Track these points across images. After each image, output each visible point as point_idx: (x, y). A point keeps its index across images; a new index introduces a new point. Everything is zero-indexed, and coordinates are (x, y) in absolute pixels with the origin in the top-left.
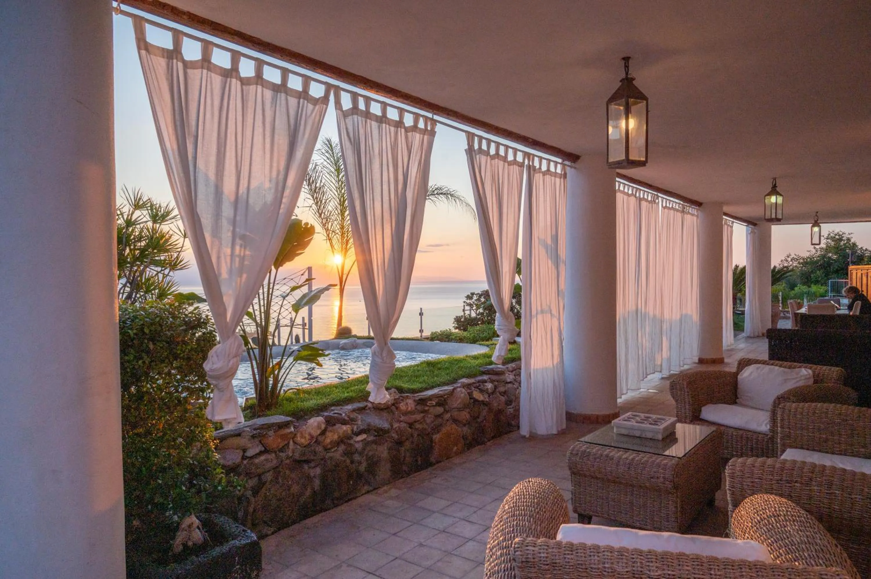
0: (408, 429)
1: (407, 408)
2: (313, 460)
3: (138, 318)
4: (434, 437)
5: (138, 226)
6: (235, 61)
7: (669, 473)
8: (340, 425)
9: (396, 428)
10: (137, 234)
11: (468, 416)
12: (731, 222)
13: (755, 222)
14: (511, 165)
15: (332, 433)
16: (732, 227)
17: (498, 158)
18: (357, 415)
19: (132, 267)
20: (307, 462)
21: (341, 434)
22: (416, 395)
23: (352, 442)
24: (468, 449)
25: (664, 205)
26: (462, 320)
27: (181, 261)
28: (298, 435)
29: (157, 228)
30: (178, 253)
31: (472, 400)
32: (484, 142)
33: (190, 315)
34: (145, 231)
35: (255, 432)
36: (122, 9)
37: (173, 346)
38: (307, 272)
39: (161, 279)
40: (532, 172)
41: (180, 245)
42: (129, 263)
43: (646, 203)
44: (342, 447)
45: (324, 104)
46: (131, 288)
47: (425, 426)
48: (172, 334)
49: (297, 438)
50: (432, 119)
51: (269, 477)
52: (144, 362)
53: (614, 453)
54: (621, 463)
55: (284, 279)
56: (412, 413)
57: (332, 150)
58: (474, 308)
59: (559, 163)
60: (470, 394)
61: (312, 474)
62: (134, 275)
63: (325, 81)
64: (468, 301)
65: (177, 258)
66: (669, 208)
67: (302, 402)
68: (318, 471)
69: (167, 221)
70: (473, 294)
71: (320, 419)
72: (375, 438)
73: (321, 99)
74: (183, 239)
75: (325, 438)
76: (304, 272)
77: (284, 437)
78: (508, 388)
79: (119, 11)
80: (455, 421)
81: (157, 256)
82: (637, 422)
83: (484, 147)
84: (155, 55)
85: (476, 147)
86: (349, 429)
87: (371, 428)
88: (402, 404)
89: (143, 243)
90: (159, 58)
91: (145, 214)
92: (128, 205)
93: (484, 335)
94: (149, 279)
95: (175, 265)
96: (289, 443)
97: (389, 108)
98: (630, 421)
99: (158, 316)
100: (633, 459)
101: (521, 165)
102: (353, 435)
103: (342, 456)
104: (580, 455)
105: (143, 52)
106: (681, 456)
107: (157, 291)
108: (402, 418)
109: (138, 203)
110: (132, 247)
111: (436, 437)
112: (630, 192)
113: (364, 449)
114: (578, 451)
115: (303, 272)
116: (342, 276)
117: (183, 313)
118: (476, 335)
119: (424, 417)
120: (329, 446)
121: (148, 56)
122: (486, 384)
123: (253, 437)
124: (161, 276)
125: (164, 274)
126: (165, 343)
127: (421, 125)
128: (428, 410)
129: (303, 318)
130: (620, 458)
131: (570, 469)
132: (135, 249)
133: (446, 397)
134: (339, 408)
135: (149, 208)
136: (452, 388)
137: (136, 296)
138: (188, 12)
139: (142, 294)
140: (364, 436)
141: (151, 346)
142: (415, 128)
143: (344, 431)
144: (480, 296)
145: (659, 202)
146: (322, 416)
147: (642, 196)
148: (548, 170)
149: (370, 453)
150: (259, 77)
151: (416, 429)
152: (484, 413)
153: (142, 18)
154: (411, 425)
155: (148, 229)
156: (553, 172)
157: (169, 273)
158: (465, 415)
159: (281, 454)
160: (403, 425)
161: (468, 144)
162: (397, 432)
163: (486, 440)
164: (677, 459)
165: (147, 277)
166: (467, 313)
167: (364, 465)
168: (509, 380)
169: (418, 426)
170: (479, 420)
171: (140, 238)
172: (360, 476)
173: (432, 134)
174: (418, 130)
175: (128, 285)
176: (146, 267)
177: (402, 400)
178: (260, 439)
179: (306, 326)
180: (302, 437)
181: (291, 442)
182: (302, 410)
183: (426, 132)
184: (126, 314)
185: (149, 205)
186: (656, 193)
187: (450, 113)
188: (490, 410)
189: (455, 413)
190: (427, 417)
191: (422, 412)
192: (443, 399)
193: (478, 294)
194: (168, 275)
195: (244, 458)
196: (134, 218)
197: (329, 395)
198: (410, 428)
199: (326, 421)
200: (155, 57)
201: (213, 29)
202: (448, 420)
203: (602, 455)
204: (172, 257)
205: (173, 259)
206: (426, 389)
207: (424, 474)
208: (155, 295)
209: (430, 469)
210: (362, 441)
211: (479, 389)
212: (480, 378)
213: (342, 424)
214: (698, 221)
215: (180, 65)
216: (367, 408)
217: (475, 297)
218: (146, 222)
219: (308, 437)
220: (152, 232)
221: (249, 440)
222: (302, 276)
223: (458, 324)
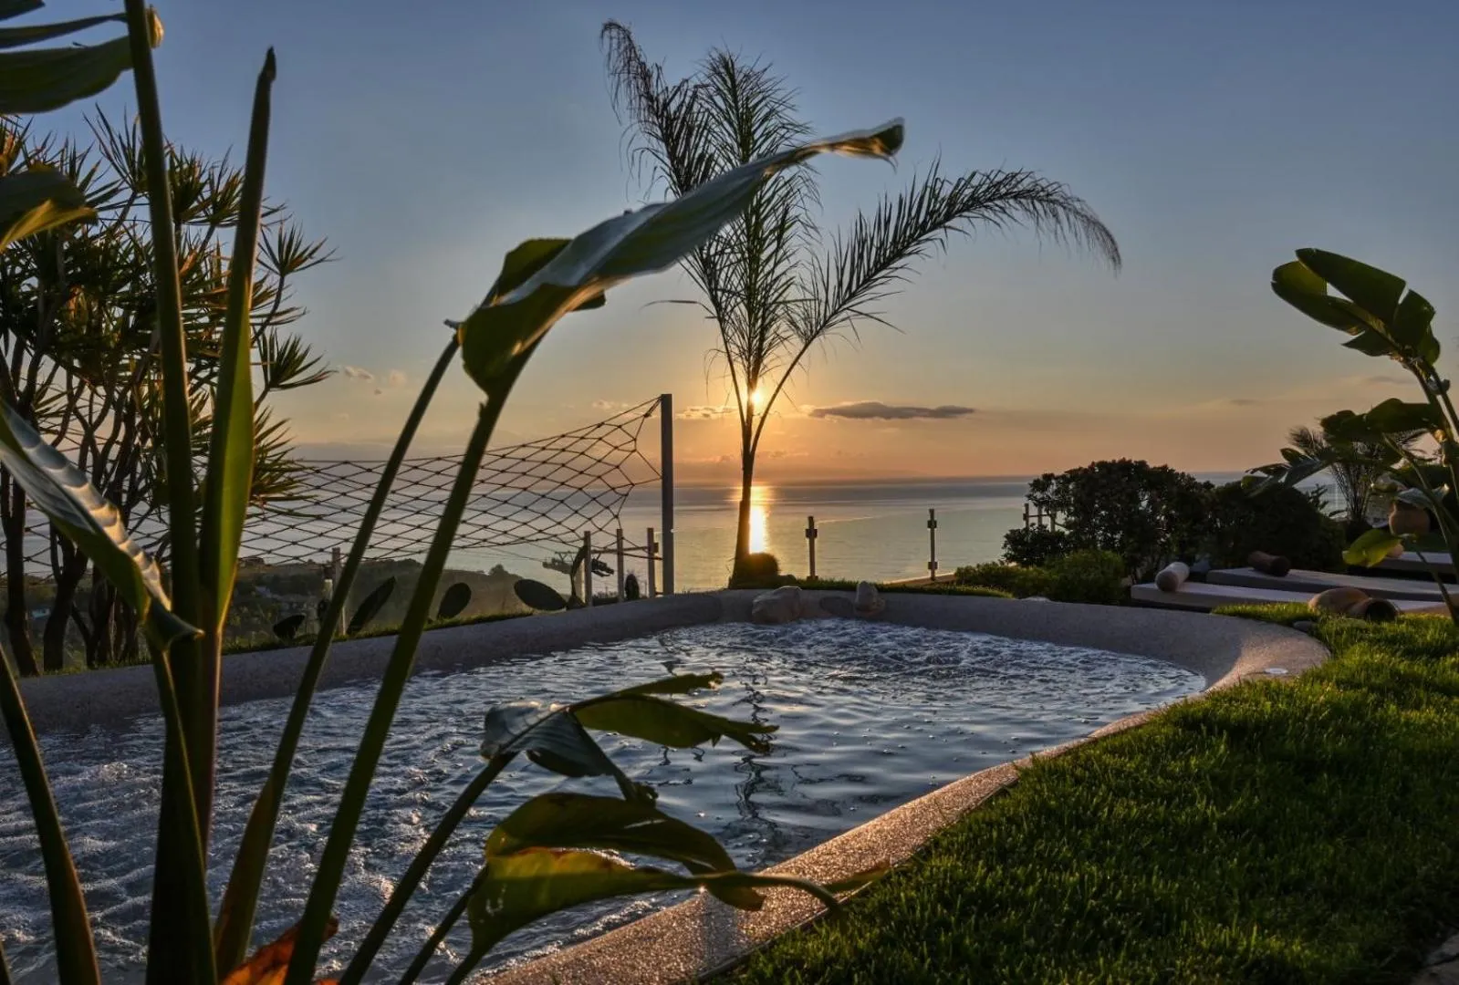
26: (1024, 540)
38: (659, 408)
55: (599, 426)
57: (733, 90)
64: (1038, 495)
70: (1048, 477)
76: (652, 409)
93: (1092, 576)
115: (647, 407)
129: (650, 531)
144: (1066, 482)
166: (1034, 522)
179: (657, 551)
193: (1061, 477)
217: (1053, 487)
222: (646, 420)
223: (1015, 550)
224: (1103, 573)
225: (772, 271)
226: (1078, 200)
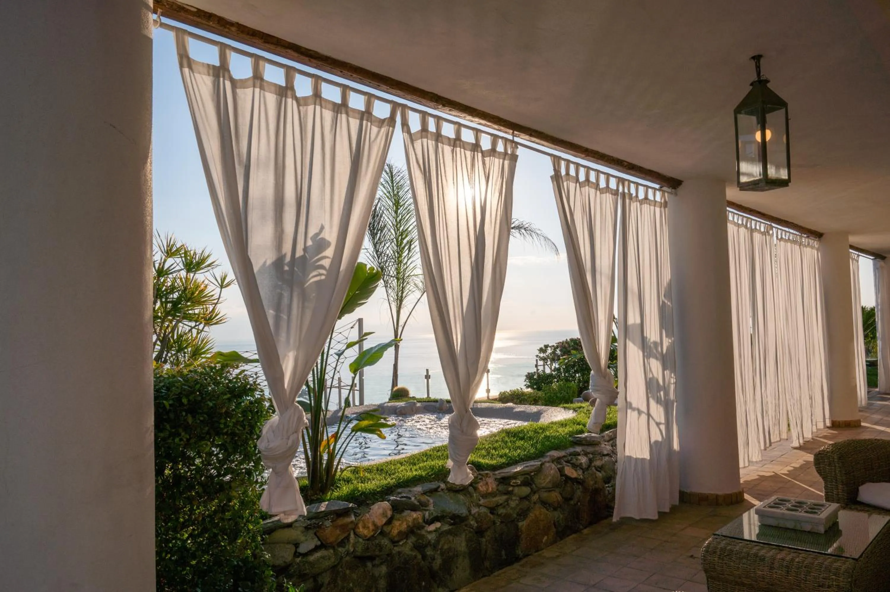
0: (489, 514)
1: (487, 489)
2: (378, 556)
3: (174, 386)
4: (520, 524)
5: (170, 276)
6: (289, 79)
7: (845, 580)
8: (409, 511)
9: (475, 514)
10: (169, 284)
11: (560, 498)
12: (856, 256)
13: (884, 255)
14: (603, 193)
15: (400, 522)
16: (858, 261)
17: (588, 185)
18: (429, 498)
19: (163, 322)
20: (372, 558)
21: (410, 524)
22: (497, 472)
23: (423, 532)
24: (561, 539)
25: (779, 237)
26: (535, 377)
27: (216, 315)
28: (360, 525)
29: (191, 278)
30: (214, 305)
31: (564, 478)
32: (572, 167)
33: (235, 380)
34: (178, 281)
35: (309, 522)
36: (162, 21)
37: (215, 419)
38: (357, 324)
39: (194, 335)
40: (627, 201)
41: (216, 296)
42: (160, 318)
43: (758, 235)
44: (412, 539)
45: (390, 126)
46: (161, 346)
47: (509, 511)
48: (214, 404)
49: (359, 529)
50: (513, 141)
51: (326, 579)
52: (181, 440)
53: (764, 551)
54: (776, 565)
56: (493, 494)
58: (549, 363)
59: (658, 190)
60: (561, 470)
61: (377, 574)
62: (165, 331)
63: (391, 99)
64: (542, 355)
65: (214, 309)
66: (786, 241)
67: (362, 482)
68: (384, 569)
69: (202, 269)
70: (546, 346)
71: (386, 504)
72: (450, 527)
73: (386, 121)
74: (220, 289)
75: (392, 529)
76: (354, 325)
77: (344, 527)
78: (605, 462)
79: (159, 24)
80: (544, 503)
81: (191, 310)
82: (788, 509)
83: (572, 172)
84: (200, 73)
85: (563, 172)
86: (419, 516)
87: (445, 514)
88: (481, 484)
89: (176, 295)
90: (204, 76)
91: (178, 262)
92: (160, 253)
94: (181, 336)
95: (211, 319)
96: (349, 535)
97: (463, 130)
98: (777, 508)
99: (198, 383)
100: (792, 560)
101: (616, 193)
102: (424, 524)
103: (411, 550)
104: (718, 553)
105: (186, 70)
106: (857, 557)
107: (190, 349)
108: (482, 501)
109: (171, 250)
110: (164, 300)
111: (523, 524)
112: (740, 222)
113: (438, 541)
114: (716, 548)
115: (352, 324)
116: (397, 328)
117: (226, 378)
118: (552, 395)
119: (507, 500)
120: (396, 539)
121: (192, 75)
122: (579, 457)
123: (307, 528)
124: (194, 331)
125: (198, 329)
126: (205, 416)
127: (500, 148)
128: (513, 491)
130: (773, 559)
131: (706, 571)
132: (167, 302)
133: (532, 474)
134: (407, 490)
135: (183, 255)
136: (540, 463)
137: (167, 355)
138: (238, 23)
139: (173, 352)
140: (438, 525)
141: (190, 420)
142: (493, 152)
143: (414, 519)
144: (556, 348)
145: (773, 232)
146: (388, 501)
147: (753, 227)
148: (646, 198)
149: (446, 547)
150: (317, 95)
151: (499, 515)
152: (579, 493)
153: (185, 31)
154: (492, 510)
155: (181, 279)
156: (652, 201)
157: (203, 328)
158: (555, 496)
159: (340, 549)
160: (483, 510)
161: (555, 170)
162: (476, 519)
163: (581, 527)
164: (851, 561)
165: (179, 333)
166: (541, 368)
167: (438, 561)
168: (605, 452)
169: (501, 511)
170: (572, 502)
171: (173, 289)
172: (433, 575)
173: (514, 158)
174: (497, 155)
175: (158, 343)
176: (178, 322)
177: (481, 479)
178: (315, 531)
179: (356, 386)
180: (364, 527)
181: (352, 535)
182: (363, 493)
183: (507, 157)
184: (160, 380)
185: (183, 252)
186: (768, 223)
187: (533, 134)
188: (585, 490)
189: (544, 495)
190: (512, 499)
191: (505, 494)
192: (529, 477)
193: (553, 346)
194: (202, 331)
195: (297, 554)
196: (166, 267)
197: (394, 474)
198: (492, 513)
199: (393, 506)
200: (198, 75)
201: (265, 42)
202: (535, 503)
203: (748, 554)
204: (206, 311)
205: (208, 312)
206: (508, 465)
207: (511, 571)
208: (188, 354)
209: (516, 566)
210: (435, 531)
211: (571, 464)
212: (571, 450)
213: (412, 510)
214: (819, 254)
215: (228, 84)
216: (439, 490)
217: (549, 351)
218: (179, 271)
219: (371, 527)
220: (186, 281)
221: (303, 532)
222: (352, 329)
223: (530, 382)
224: (567, 393)
225: (406, 263)
226: (539, 230)
